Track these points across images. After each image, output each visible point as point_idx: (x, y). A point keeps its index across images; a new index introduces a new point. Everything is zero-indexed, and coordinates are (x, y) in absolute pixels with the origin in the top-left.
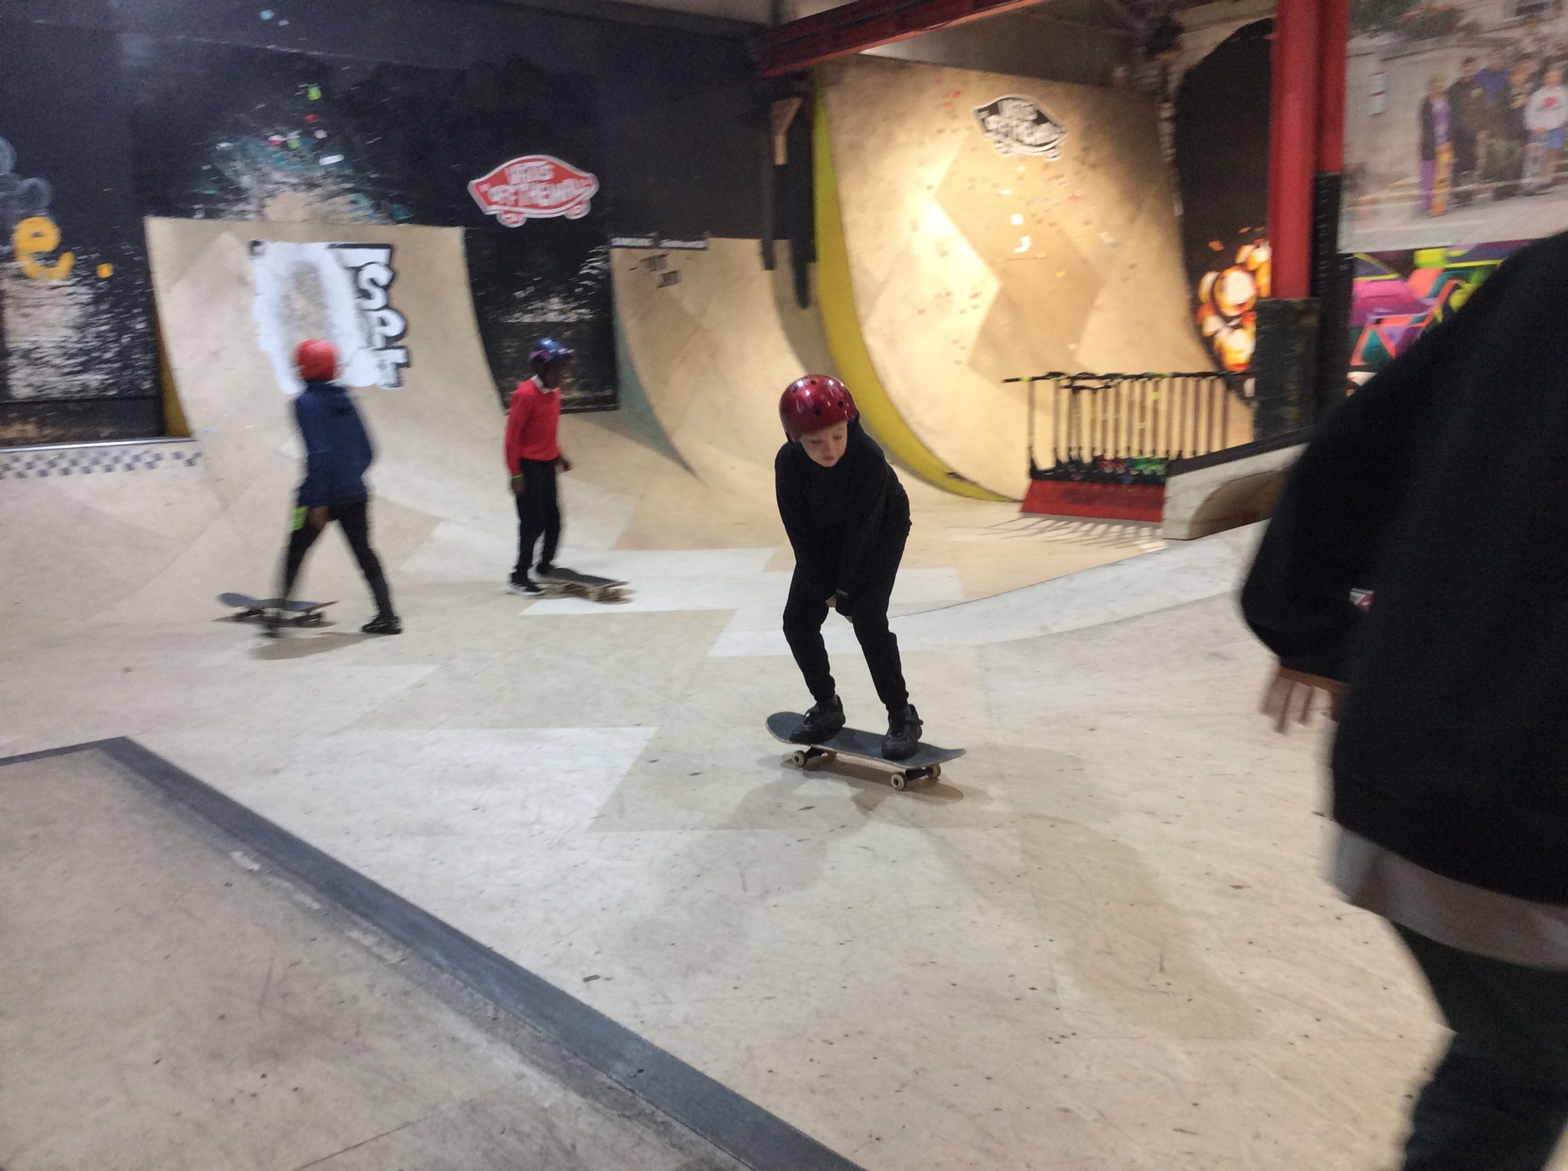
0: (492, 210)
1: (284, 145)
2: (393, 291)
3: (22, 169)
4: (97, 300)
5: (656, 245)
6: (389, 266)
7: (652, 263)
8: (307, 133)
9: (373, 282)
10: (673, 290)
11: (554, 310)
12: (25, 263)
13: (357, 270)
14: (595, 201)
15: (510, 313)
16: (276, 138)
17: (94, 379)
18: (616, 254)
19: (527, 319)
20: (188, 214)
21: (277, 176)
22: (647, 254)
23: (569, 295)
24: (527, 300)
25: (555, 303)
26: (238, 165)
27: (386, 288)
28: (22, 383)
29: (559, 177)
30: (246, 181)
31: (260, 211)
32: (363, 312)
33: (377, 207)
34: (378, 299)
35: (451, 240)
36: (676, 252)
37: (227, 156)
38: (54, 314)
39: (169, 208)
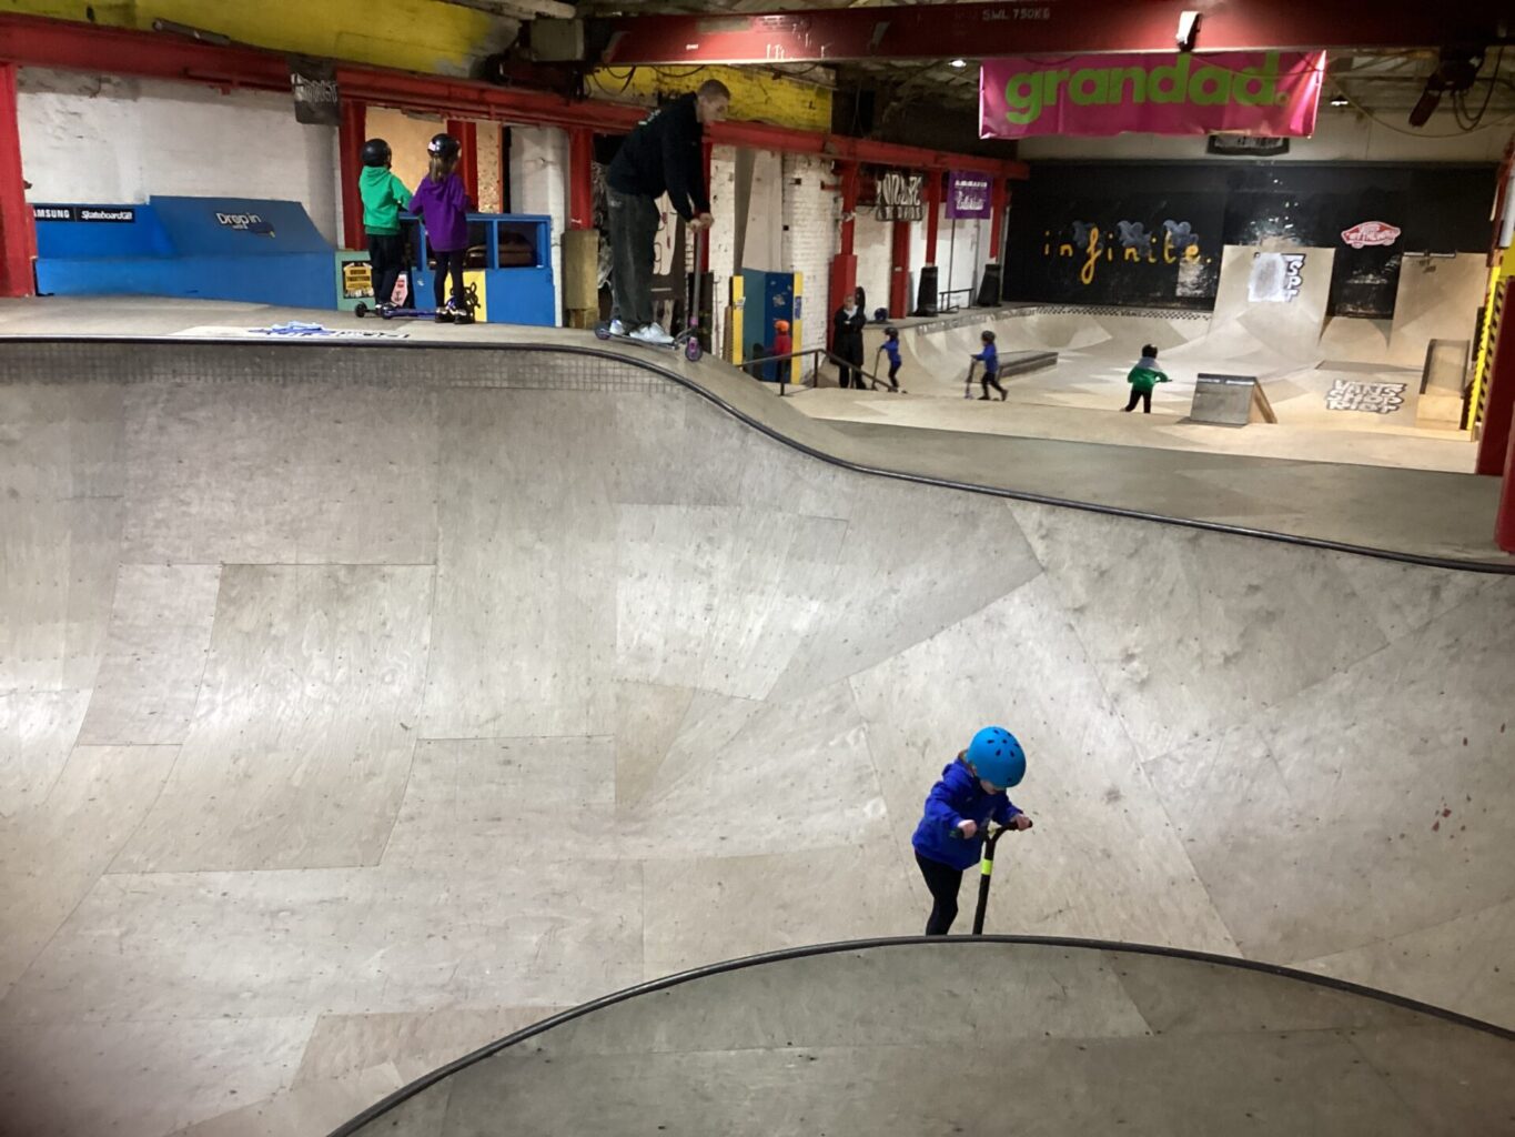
0: (1349, 242)
1: (1273, 223)
2: (1301, 271)
3: (1192, 232)
4: (1205, 269)
5: (1427, 255)
6: (1303, 261)
7: (1422, 263)
8: (1282, 217)
9: (1295, 267)
10: (1430, 274)
11: (1370, 279)
12: (1188, 258)
13: (1290, 263)
14: (1397, 239)
15: (1349, 279)
16: (1271, 220)
17: (1199, 292)
18: (1404, 259)
19: (1357, 282)
20: (1237, 244)
21: (1269, 232)
22: (1420, 259)
23: (1378, 273)
24: (1360, 274)
25: (1371, 276)
26: (1256, 229)
27: (1299, 269)
28: (1179, 292)
29: (1382, 229)
30: (1258, 234)
31: (1261, 244)
32: (1287, 276)
33: (1303, 241)
34: (1295, 271)
35: (1331, 251)
36: (1436, 258)
37: (1254, 226)
38: (1192, 273)
39: (1231, 242)
